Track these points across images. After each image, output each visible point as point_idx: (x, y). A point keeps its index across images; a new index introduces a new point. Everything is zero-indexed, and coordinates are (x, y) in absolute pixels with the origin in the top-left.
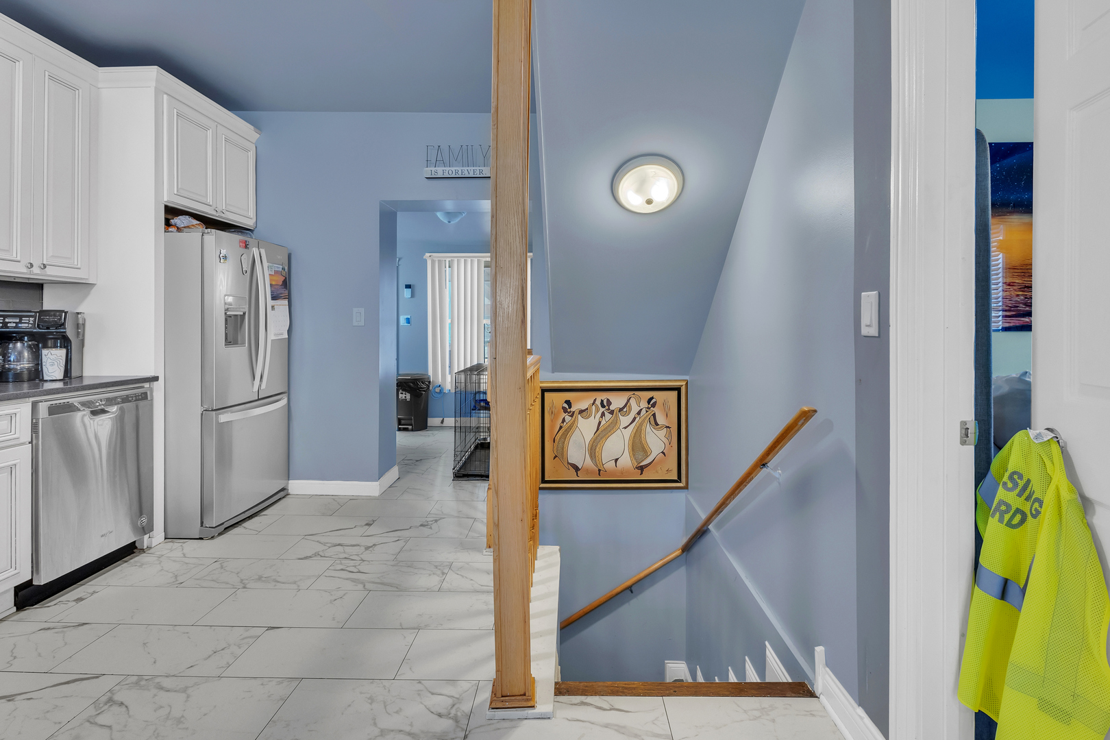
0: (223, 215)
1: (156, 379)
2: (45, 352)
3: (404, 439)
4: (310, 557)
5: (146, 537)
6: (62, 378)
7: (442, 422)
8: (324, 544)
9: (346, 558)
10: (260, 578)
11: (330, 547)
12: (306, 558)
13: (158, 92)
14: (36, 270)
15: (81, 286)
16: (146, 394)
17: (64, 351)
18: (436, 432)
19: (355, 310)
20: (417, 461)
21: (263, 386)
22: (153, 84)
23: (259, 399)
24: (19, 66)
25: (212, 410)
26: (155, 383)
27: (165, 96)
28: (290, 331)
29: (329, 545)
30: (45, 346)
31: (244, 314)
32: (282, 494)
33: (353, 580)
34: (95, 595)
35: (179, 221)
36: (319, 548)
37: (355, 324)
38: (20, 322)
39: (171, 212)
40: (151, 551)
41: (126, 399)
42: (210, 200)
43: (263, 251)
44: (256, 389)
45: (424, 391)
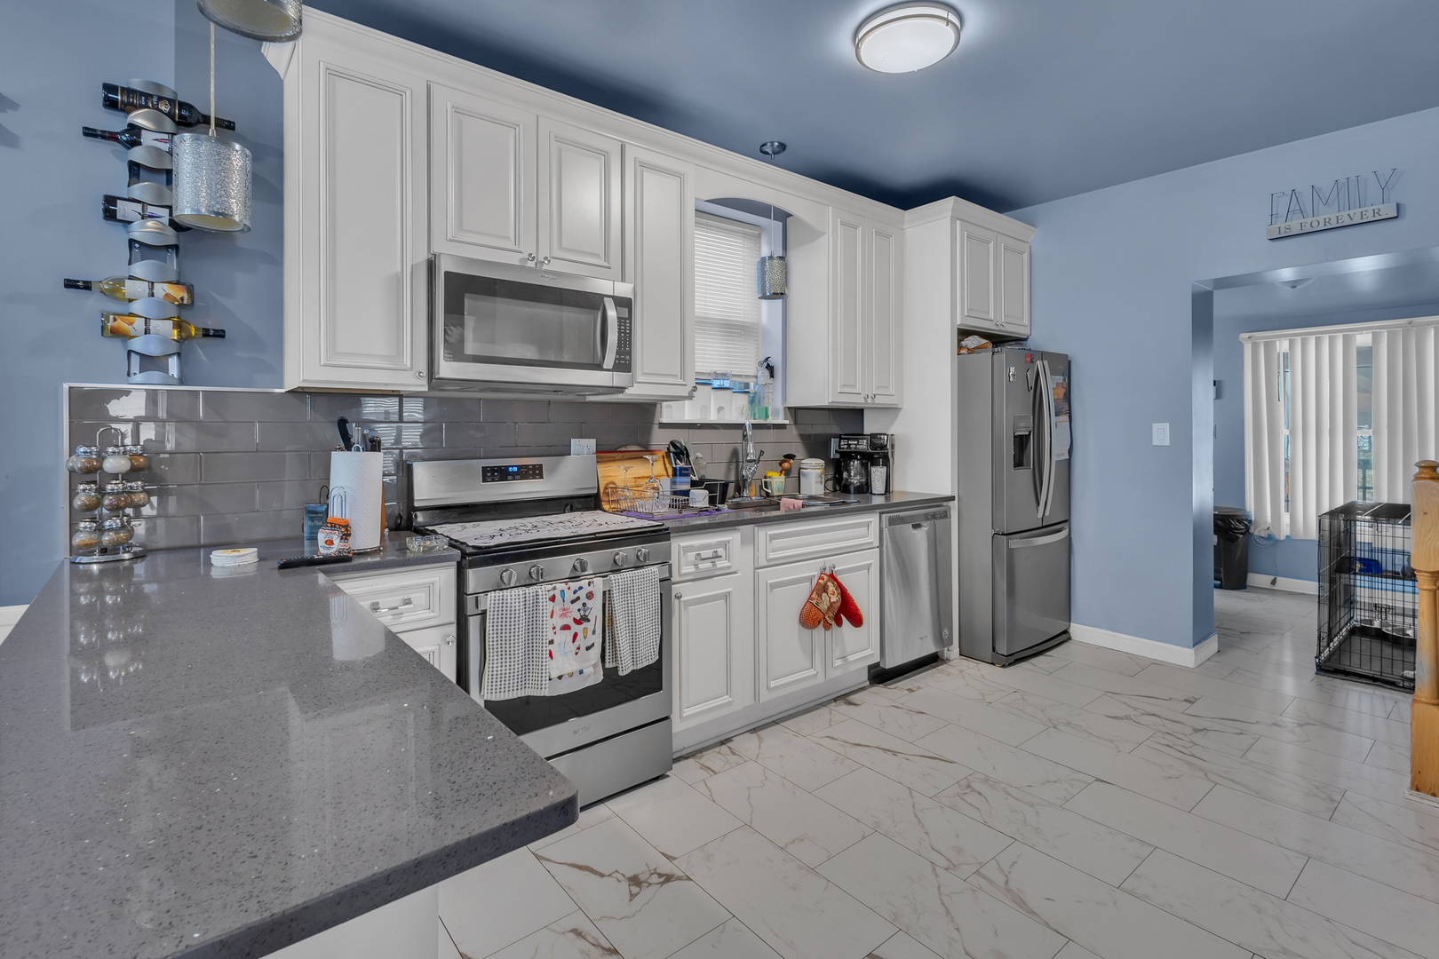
0: (1003, 329)
1: (952, 498)
2: (873, 469)
3: (1224, 600)
4: (1121, 718)
5: (946, 649)
6: (883, 492)
7: (1274, 582)
8: (1135, 709)
9: (1169, 733)
10: (1069, 724)
11: (1143, 714)
12: (1115, 718)
13: (953, 219)
14: (869, 400)
15: (892, 410)
16: (946, 512)
17: (884, 469)
18: (1264, 597)
19: (1156, 426)
20: (1242, 633)
21: (1047, 514)
22: (950, 214)
23: (1043, 527)
24: (859, 231)
25: (1003, 534)
26: (952, 502)
27: (958, 222)
28: (1070, 451)
29: (1142, 712)
30: (872, 465)
31: (1030, 434)
32: (1063, 637)
33: (1188, 763)
34: (920, 690)
35: (972, 342)
36: (1131, 712)
37: (1155, 442)
38: (858, 444)
39: (964, 333)
40: (951, 663)
41: (934, 516)
42: (991, 316)
43: (1046, 362)
44: (1040, 516)
45: (1241, 534)
